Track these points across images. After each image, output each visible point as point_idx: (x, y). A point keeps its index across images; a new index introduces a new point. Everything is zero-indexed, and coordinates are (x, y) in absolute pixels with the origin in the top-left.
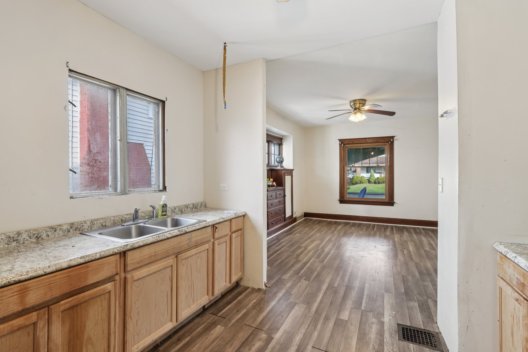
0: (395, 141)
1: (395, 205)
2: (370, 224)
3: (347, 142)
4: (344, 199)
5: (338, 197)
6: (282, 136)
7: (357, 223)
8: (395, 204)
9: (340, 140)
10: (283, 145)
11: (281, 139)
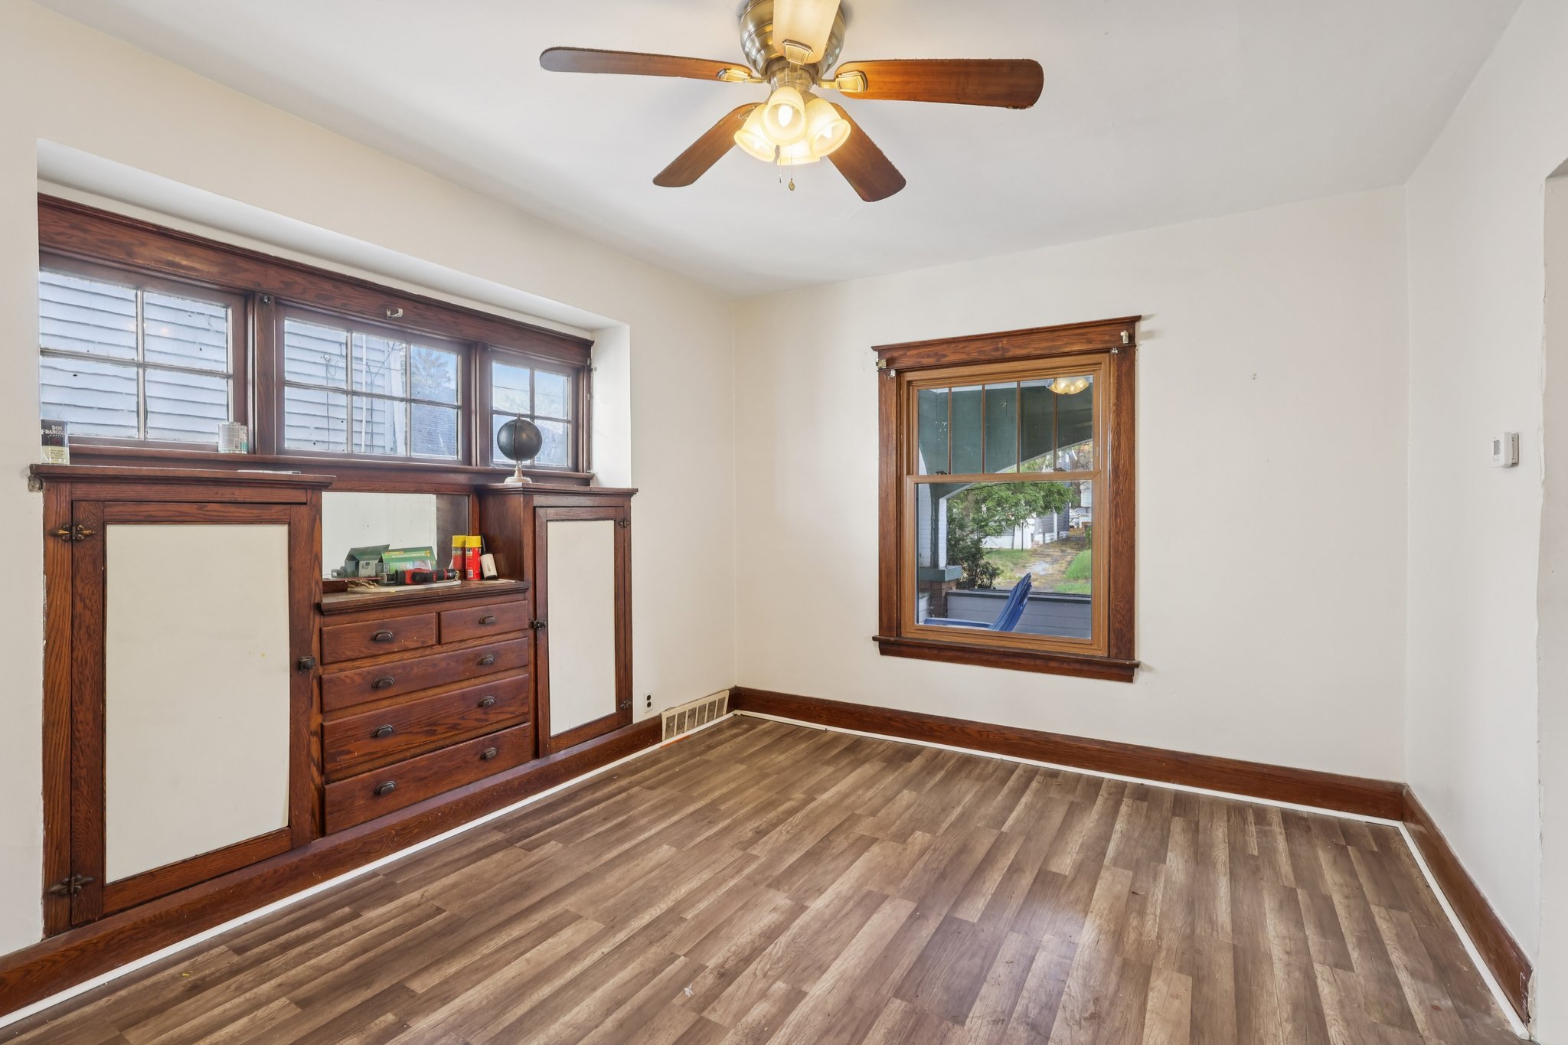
0: (1141, 342)
1: (1140, 676)
2: (1017, 765)
3: (911, 356)
4: (899, 634)
5: (870, 623)
6: (591, 330)
7: (956, 753)
8: (1140, 672)
9: (881, 350)
10: (596, 377)
11: (584, 347)
